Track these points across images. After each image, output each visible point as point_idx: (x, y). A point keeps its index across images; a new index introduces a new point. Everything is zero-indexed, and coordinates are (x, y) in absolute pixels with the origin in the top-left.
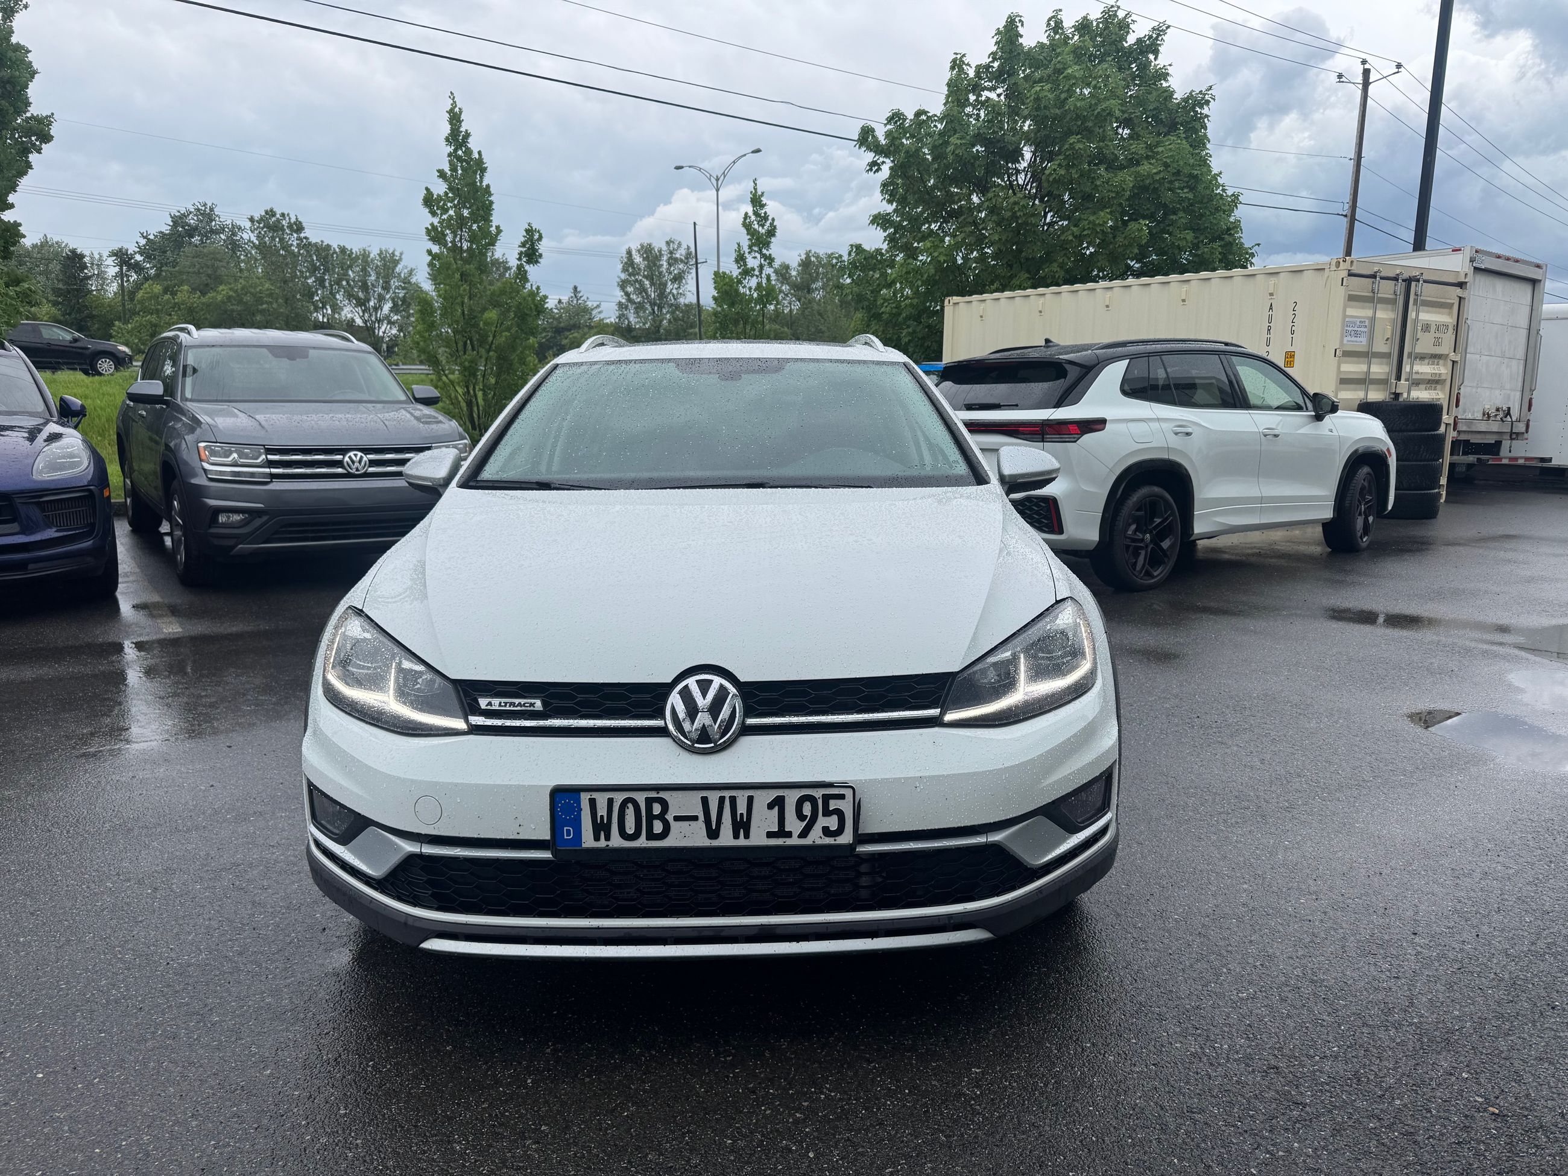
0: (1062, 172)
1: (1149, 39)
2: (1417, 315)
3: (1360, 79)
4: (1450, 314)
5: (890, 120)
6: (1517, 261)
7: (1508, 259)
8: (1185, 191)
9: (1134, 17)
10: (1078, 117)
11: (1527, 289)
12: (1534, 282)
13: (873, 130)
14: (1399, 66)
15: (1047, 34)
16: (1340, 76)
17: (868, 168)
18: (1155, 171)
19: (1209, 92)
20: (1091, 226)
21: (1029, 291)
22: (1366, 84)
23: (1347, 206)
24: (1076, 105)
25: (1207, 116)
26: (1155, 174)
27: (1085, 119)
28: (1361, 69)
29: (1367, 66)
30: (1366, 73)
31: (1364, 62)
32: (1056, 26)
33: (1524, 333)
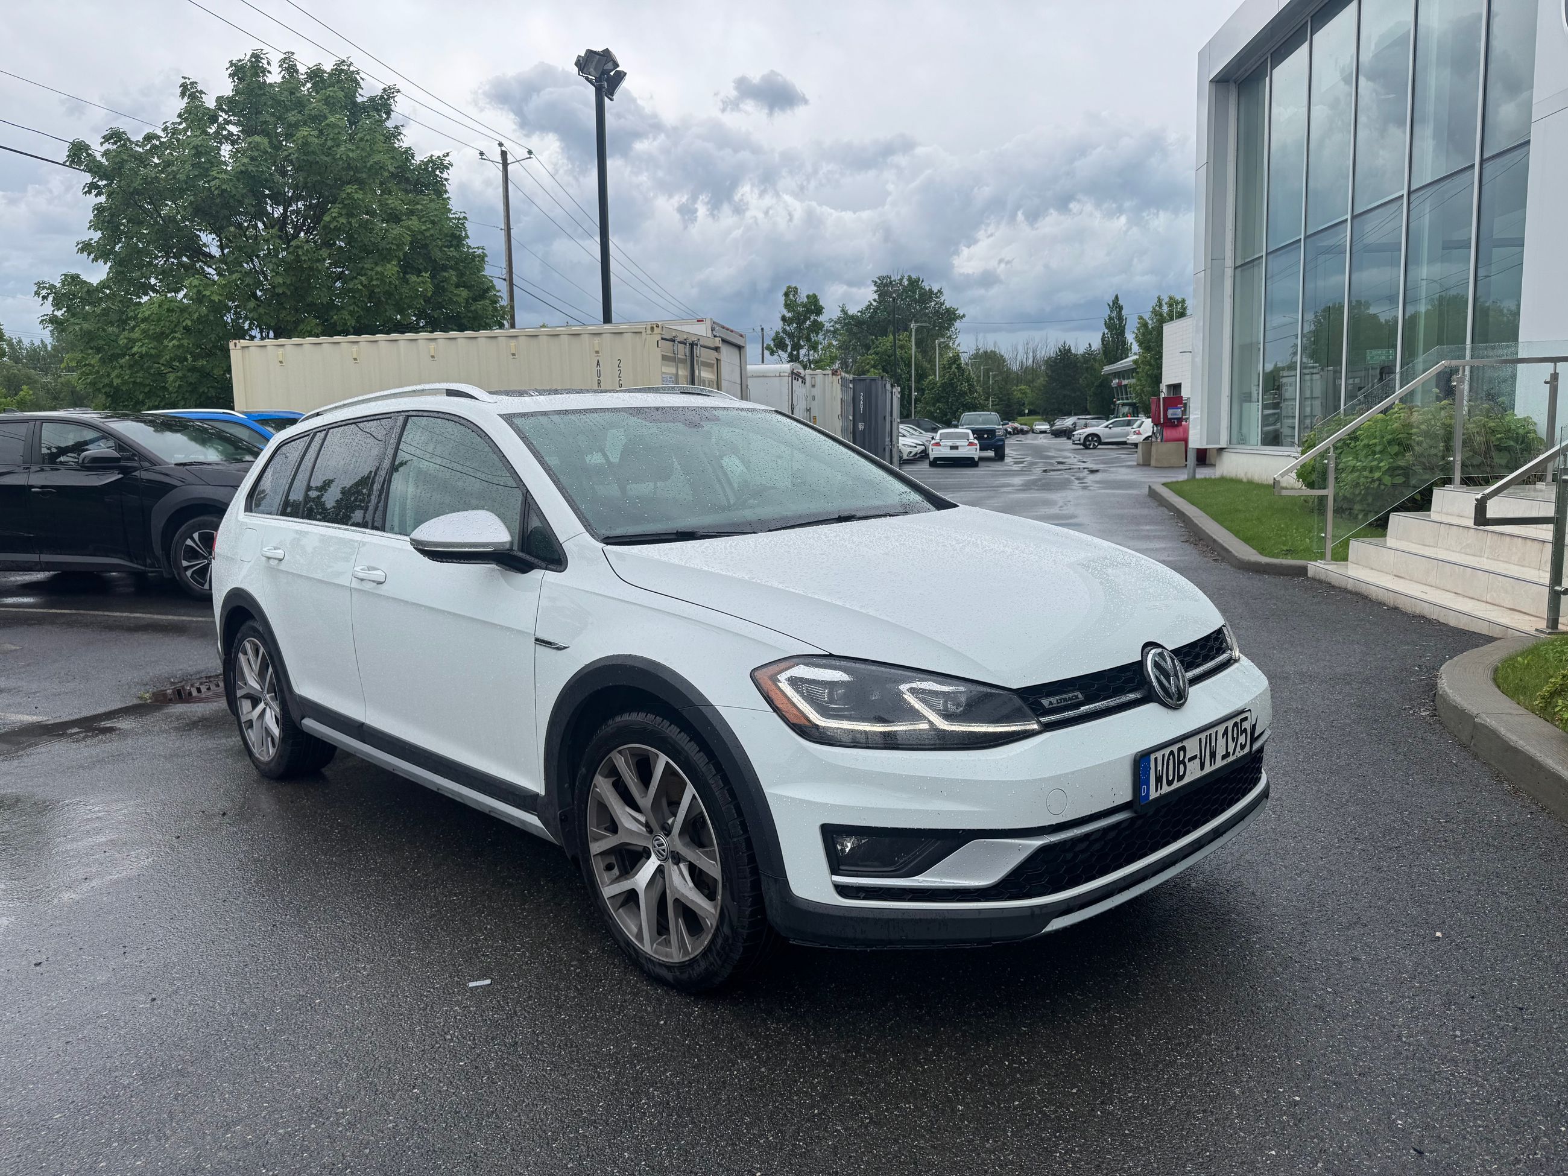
0: (343, 220)
1: (380, 99)
2: (699, 373)
3: (499, 159)
4: (712, 372)
5: (107, 139)
6: (732, 331)
7: (728, 329)
8: (452, 249)
9: (362, 75)
10: (349, 167)
11: (736, 351)
12: (740, 348)
13: (87, 148)
14: (530, 152)
15: (281, 75)
16: (482, 154)
17: (86, 189)
18: (424, 228)
19: (447, 158)
20: (379, 276)
21: (322, 339)
22: (505, 164)
23: (504, 271)
24: (348, 156)
25: (446, 180)
26: (425, 230)
27: (357, 170)
28: (498, 150)
29: (503, 149)
30: (504, 154)
31: (501, 145)
32: (291, 69)
33: (739, 386)
